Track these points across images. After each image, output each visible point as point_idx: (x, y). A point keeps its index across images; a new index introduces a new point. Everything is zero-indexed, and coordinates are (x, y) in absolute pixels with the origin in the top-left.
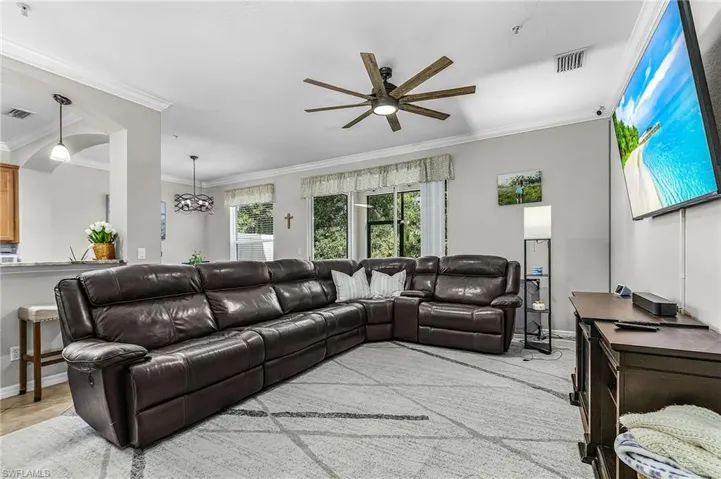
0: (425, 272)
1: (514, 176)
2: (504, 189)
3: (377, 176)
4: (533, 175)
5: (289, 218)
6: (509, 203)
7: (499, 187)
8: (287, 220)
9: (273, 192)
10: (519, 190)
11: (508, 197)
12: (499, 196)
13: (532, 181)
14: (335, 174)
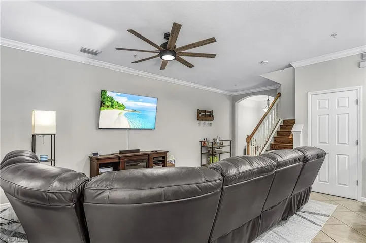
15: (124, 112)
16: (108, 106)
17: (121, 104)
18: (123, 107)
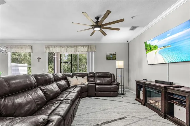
0: (91, 77)
1: (110, 53)
2: (108, 56)
3: (74, 48)
4: (114, 53)
5: (39, 59)
6: (109, 59)
7: (107, 55)
8: (38, 59)
9: (32, 48)
10: (111, 56)
11: (109, 58)
12: (107, 57)
13: (114, 55)
14: (59, 46)
15: (157, 51)
16: (149, 50)
17: (155, 45)
18: (156, 47)
